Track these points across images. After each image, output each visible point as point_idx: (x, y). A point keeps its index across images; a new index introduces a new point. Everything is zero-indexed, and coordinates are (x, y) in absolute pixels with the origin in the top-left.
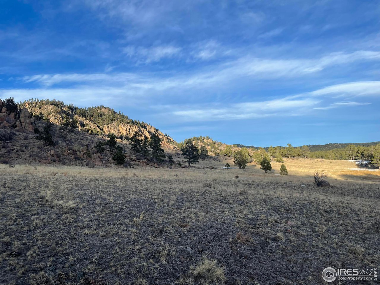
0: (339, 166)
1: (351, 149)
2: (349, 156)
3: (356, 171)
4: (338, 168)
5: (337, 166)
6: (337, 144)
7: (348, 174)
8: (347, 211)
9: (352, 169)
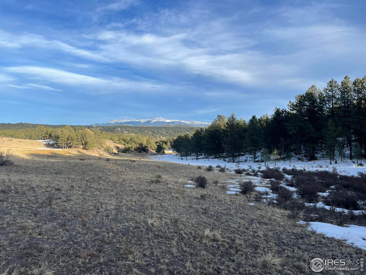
0: (28, 145)
1: (41, 130)
2: (38, 136)
3: (43, 150)
4: (26, 147)
5: (25, 145)
6: (28, 124)
7: (36, 153)
8: (25, 189)
9: (40, 148)
